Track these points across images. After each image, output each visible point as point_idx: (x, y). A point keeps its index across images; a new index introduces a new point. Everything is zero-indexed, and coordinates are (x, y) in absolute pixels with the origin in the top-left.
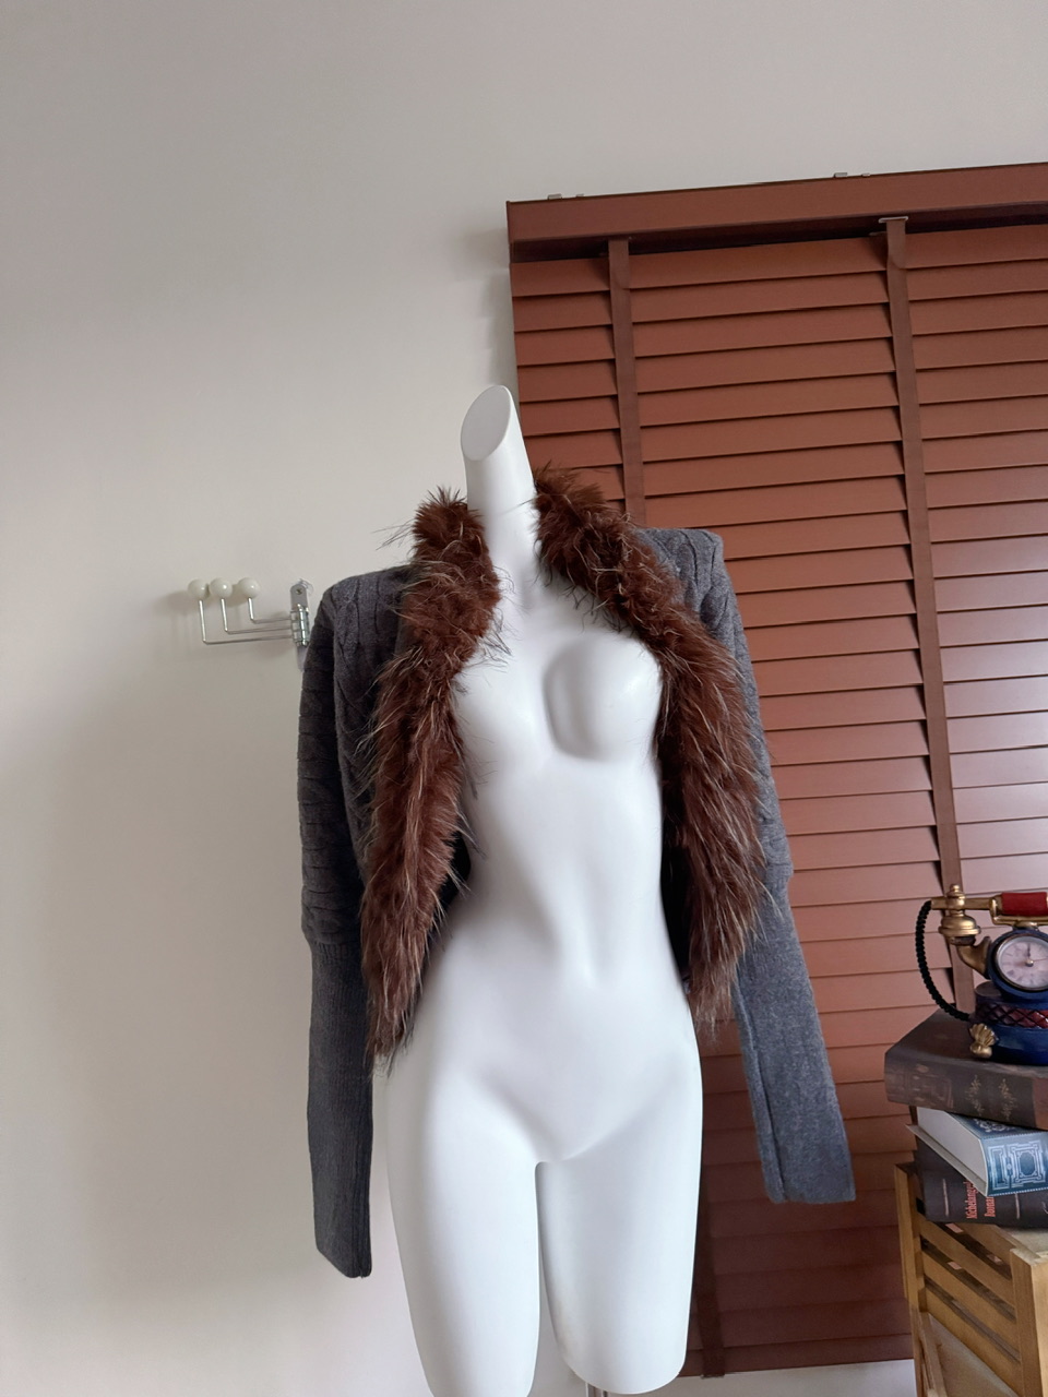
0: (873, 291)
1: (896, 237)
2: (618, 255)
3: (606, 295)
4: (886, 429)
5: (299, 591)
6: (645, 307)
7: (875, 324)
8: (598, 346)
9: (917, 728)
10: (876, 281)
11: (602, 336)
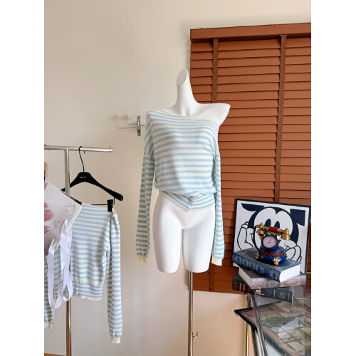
0: (277, 53)
1: (283, 40)
2: (216, 42)
3: (212, 52)
4: (276, 87)
5: (139, 118)
6: (221, 55)
7: (277, 61)
8: (209, 64)
9: (273, 159)
10: (278, 51)
11: (210, 62)
